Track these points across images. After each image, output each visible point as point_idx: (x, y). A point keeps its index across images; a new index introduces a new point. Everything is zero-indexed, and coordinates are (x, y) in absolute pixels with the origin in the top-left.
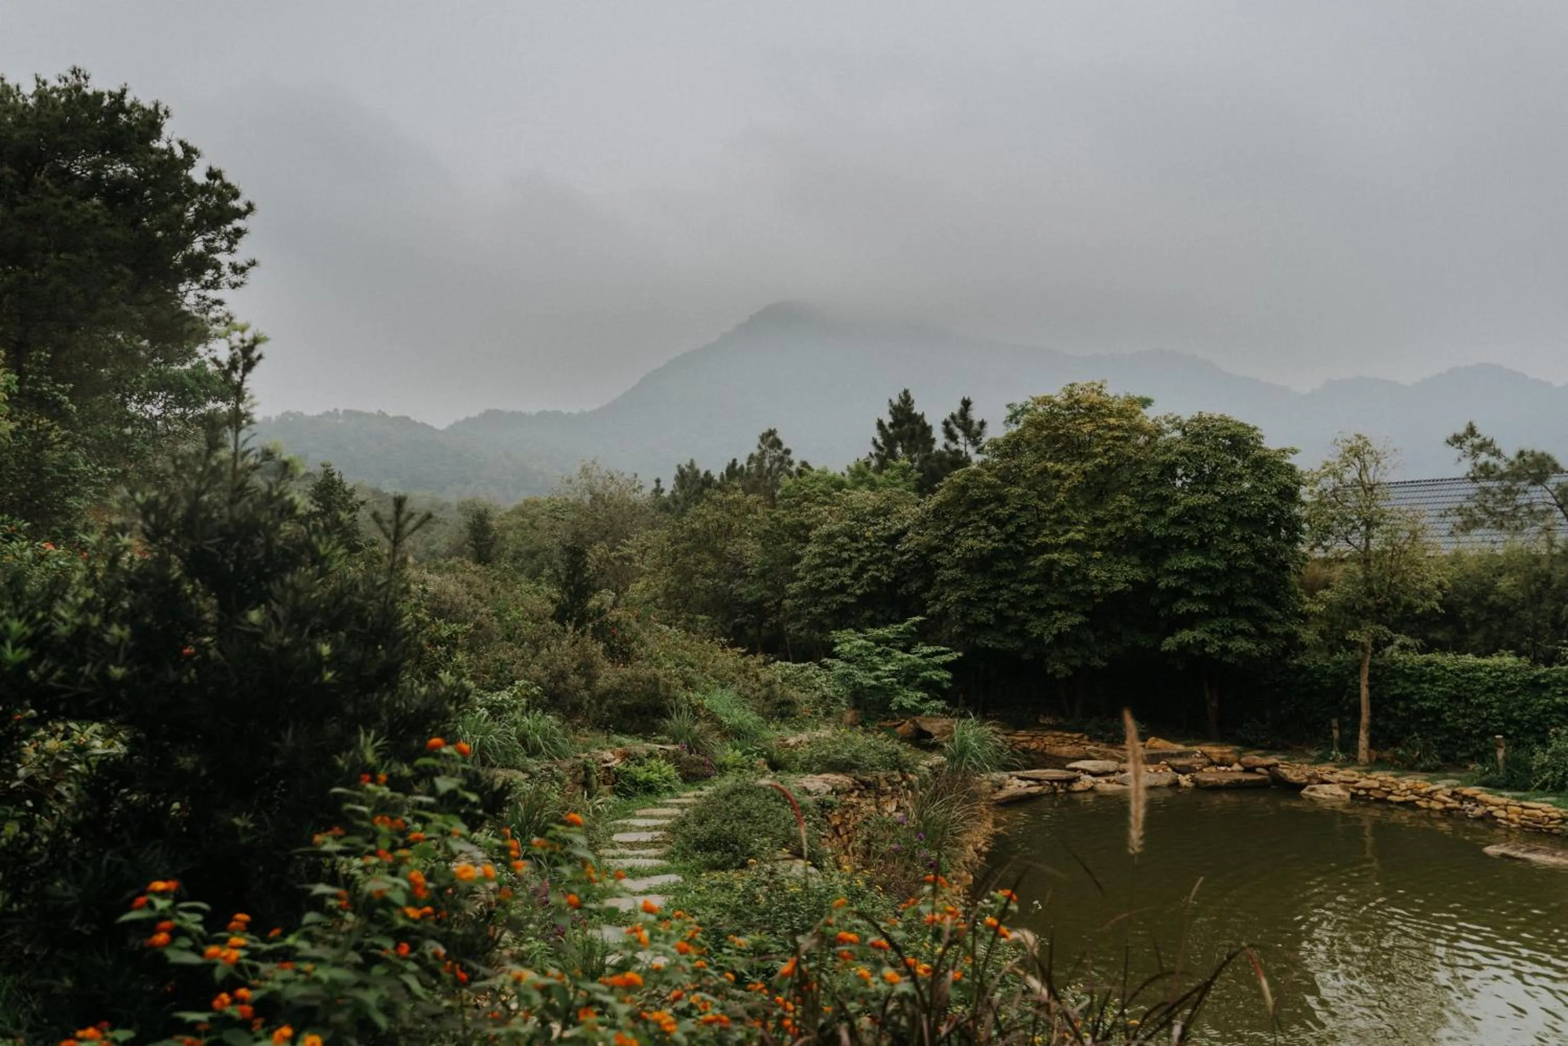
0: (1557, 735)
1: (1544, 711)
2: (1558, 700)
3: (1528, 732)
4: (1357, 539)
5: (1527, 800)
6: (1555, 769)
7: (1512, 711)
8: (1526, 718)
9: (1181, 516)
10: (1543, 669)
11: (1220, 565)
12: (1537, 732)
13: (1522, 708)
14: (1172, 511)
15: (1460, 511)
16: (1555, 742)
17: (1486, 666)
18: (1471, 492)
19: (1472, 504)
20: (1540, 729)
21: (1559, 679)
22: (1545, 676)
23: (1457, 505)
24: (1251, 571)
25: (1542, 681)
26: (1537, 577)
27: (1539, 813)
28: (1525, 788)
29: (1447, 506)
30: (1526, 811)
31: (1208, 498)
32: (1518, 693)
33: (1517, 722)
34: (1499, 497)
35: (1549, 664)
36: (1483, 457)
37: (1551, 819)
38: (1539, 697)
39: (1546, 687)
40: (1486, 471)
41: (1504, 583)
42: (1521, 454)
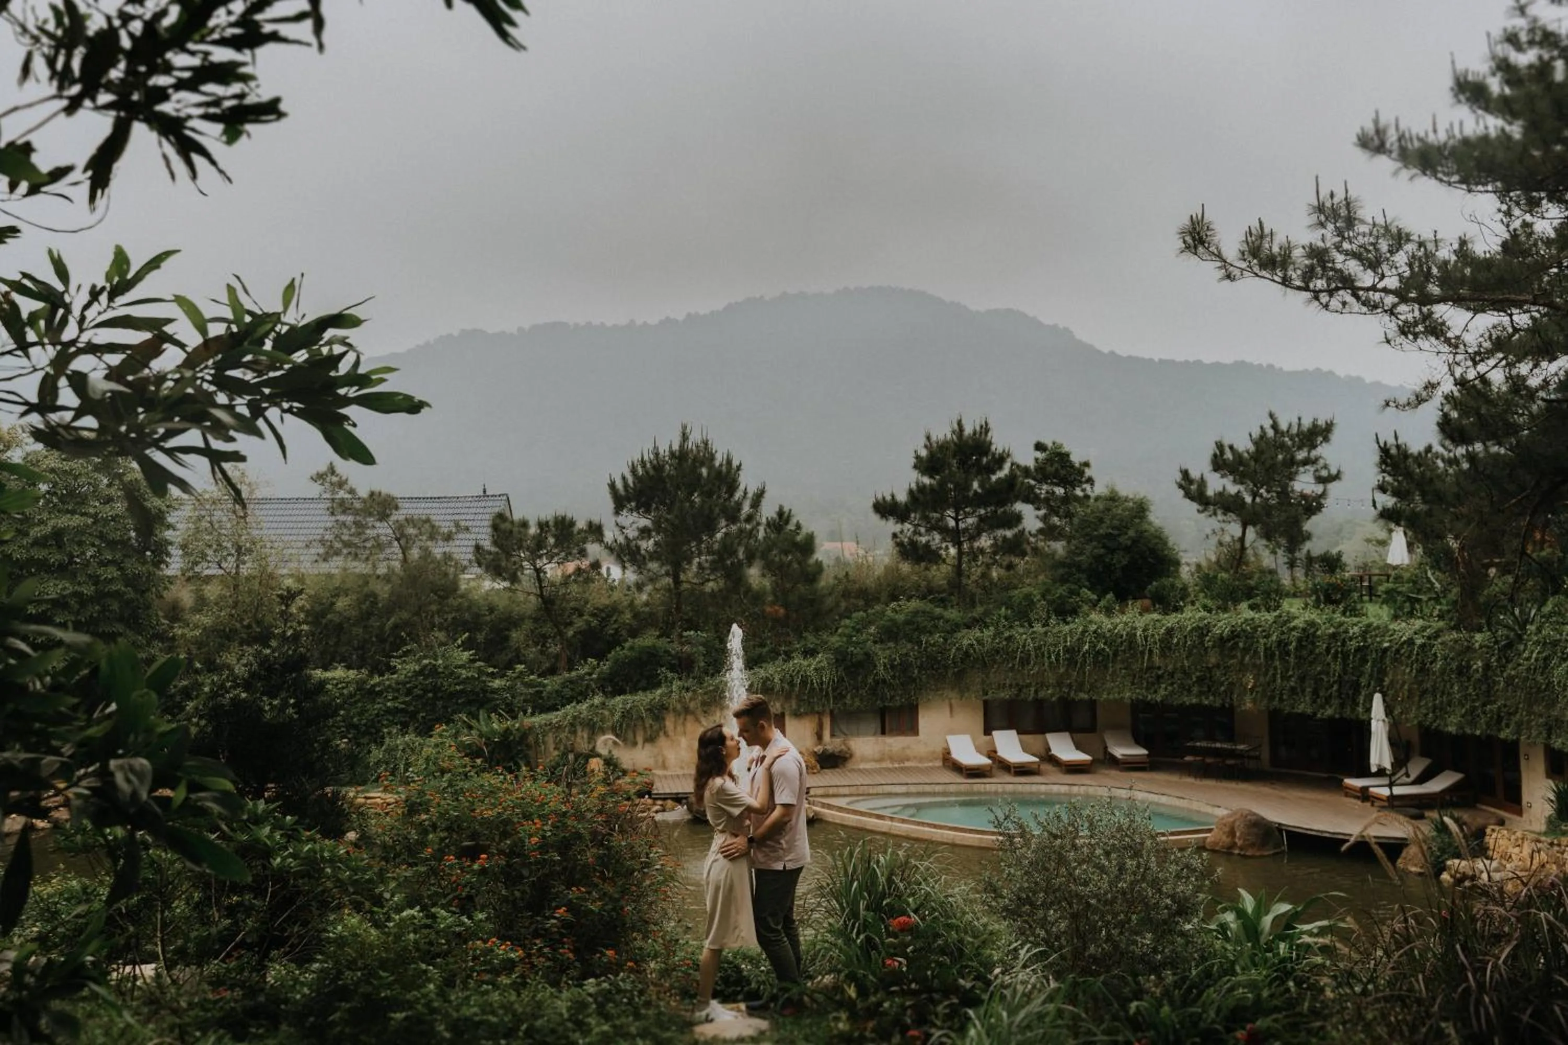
0: (389, 733)
1: (377, 715)
2: (389, 704)
3: (364, 734)
4: (229, 564)
5: (368, 791)
6: (387, 763)
7: (352, 718)
8: (364, 722)
9: (45, 538)
10: (377, 679)
11: (88, 590)
12: (371, 734)
13: (361, 714)
14: (36, 532)
15: (322, 542)
16: (387, 740)
17: (334, 679)
18: (329, 525)
19: (331, 537)
20: (373, 731)
21: (390, 686)
22: (378, 684)
23: (319, 537)
24: (117, 595)
25: (377, 689)
26: (367, 596)
27: (378, 800)
28: (364, 783)
29: (311, 538)
30: (369, 801)
31: (76, 521)
32: (359, 701)
33: (355, 727)
34: (353, 530)
35: (381, 674)
36: (341, 494)
37: (389, 804)
38: (374, 702)
39: (379, 694)
40: (343, 507)
41: (341, 603)
42: (372, 494)
